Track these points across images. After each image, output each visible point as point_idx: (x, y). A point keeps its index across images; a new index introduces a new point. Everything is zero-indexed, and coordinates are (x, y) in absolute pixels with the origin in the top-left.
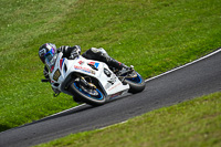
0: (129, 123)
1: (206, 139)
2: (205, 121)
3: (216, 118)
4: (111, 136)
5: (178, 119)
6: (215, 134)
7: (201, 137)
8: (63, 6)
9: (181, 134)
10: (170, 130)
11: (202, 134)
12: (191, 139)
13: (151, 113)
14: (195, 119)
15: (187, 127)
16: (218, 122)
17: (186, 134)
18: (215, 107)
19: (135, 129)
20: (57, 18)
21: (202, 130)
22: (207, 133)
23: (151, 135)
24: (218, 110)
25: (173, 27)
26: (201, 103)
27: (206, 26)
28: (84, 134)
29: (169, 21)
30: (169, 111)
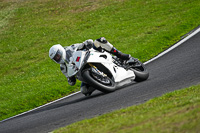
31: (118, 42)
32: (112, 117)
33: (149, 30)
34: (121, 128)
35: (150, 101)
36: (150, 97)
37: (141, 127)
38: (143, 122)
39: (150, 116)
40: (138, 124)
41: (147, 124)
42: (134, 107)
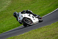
0: (25, 34)
1: (45, 38)
2: (44, 33)
3: (47, 32)
4: (20, 38)
5: (37, 33)
6: (47, 37)
7: (43, 37)
8: (7, 3)
9: (38, 37)
10: (35, 36)
11: (44, 37)
12: (41, 38)
13: (30, 31)
14: (42, 33)
15: (40, 35)
16: (48, 34)
17: (40, 37)
18: (47, 30)
19: (26, 36)
20: (5, 6)
21: (44, 36)
22: (45, 36)
23: (30, 37)
24: (48, 30)
25: (36, 8)
26: (43, 28)
27: (45, 8)
28: (13, 37)
29: (35, 7)
30: (35, 31)
31: (43, 7)
32: (41, 29)
33: (52, 3)
34: (44, 32)
35: (52, 24)
36: (52, 23)
37: (50, 32)
38: (50, 30)
39: (52, 28)
40: (49, 31)
41: (51, 31)
42: (47, 26)
